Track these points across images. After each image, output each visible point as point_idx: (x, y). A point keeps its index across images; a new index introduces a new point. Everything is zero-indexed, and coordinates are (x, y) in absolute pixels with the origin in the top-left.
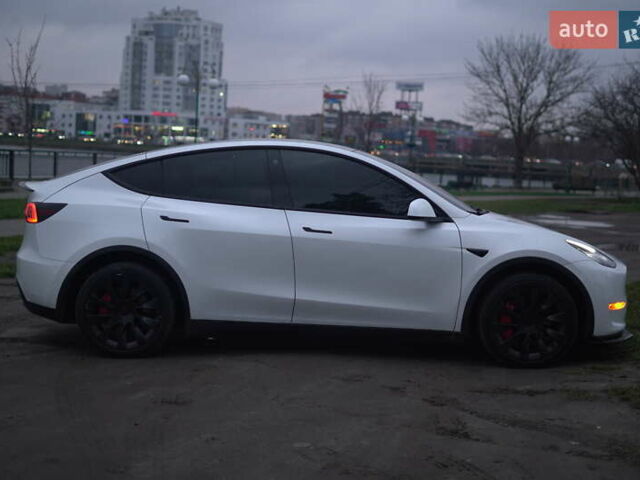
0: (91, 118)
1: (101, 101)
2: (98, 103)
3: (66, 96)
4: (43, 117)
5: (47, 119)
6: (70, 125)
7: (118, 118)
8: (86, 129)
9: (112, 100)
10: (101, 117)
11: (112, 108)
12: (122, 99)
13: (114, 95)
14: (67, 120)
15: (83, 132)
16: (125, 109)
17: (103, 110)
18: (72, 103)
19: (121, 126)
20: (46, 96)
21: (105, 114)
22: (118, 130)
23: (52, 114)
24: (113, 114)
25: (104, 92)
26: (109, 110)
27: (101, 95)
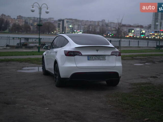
0: (144, 32)
1: (147, 27)
2: (146, 28)
3: (138, 27)
4: (132, 32)
5: (133, 32)
6: (139, 34)
7: (151, 31)
8: (143, 35)
9: (149, 27)
10: (146, 31)
11: (149, 29)
12: (152, 27)
13: (150, 26)
14: (138, 33)
15: (142, 35)
16: (153, 29)
17: (147, 30)
18: (139, 28)
19: (151, 34)
20: (133, 27)
21: (148, 31)
22: (151, 35)
23: (134, 31)
24: (150, 30)
25: (148, 25)
26: (148, 30)
27: (147, 26)
